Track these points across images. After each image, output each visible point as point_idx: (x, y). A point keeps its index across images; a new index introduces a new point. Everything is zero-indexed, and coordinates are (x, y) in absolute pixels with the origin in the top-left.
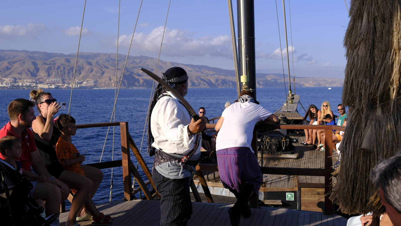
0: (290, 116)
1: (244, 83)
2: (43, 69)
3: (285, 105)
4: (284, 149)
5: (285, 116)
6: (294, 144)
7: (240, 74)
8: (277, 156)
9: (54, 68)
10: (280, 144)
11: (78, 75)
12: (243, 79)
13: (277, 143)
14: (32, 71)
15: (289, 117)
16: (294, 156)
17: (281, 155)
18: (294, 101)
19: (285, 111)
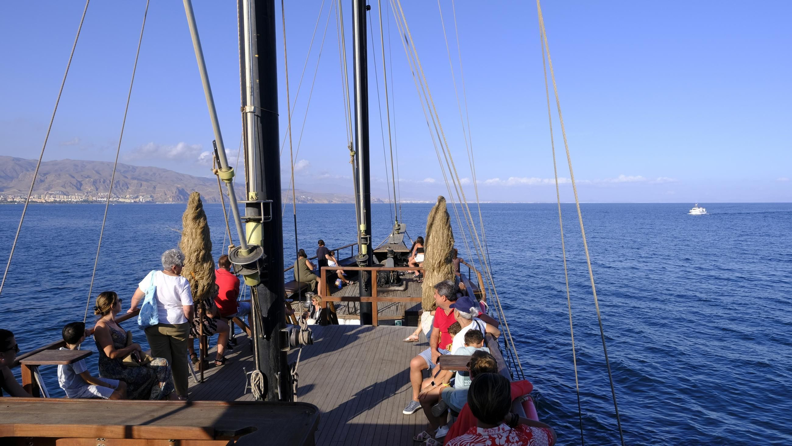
0: (397, 248)
1: (362, 231)
2: (88, 182)
3: (391, 235)
4: (392, 281)
5: (392, 249)
6: (401, 277)
7: (360, 223)
8: (385, 289)
9: (100, 182)
10: (388, 278)
11: (126, 189)
12: (363, 227)
13: (386, 276)
14: (75, 184)
15: (395, 249)
16: (401, 288)
17: (389, 287)
18: (400, 231)
19: (391, 243)
